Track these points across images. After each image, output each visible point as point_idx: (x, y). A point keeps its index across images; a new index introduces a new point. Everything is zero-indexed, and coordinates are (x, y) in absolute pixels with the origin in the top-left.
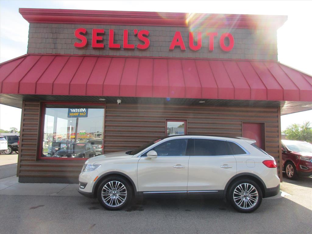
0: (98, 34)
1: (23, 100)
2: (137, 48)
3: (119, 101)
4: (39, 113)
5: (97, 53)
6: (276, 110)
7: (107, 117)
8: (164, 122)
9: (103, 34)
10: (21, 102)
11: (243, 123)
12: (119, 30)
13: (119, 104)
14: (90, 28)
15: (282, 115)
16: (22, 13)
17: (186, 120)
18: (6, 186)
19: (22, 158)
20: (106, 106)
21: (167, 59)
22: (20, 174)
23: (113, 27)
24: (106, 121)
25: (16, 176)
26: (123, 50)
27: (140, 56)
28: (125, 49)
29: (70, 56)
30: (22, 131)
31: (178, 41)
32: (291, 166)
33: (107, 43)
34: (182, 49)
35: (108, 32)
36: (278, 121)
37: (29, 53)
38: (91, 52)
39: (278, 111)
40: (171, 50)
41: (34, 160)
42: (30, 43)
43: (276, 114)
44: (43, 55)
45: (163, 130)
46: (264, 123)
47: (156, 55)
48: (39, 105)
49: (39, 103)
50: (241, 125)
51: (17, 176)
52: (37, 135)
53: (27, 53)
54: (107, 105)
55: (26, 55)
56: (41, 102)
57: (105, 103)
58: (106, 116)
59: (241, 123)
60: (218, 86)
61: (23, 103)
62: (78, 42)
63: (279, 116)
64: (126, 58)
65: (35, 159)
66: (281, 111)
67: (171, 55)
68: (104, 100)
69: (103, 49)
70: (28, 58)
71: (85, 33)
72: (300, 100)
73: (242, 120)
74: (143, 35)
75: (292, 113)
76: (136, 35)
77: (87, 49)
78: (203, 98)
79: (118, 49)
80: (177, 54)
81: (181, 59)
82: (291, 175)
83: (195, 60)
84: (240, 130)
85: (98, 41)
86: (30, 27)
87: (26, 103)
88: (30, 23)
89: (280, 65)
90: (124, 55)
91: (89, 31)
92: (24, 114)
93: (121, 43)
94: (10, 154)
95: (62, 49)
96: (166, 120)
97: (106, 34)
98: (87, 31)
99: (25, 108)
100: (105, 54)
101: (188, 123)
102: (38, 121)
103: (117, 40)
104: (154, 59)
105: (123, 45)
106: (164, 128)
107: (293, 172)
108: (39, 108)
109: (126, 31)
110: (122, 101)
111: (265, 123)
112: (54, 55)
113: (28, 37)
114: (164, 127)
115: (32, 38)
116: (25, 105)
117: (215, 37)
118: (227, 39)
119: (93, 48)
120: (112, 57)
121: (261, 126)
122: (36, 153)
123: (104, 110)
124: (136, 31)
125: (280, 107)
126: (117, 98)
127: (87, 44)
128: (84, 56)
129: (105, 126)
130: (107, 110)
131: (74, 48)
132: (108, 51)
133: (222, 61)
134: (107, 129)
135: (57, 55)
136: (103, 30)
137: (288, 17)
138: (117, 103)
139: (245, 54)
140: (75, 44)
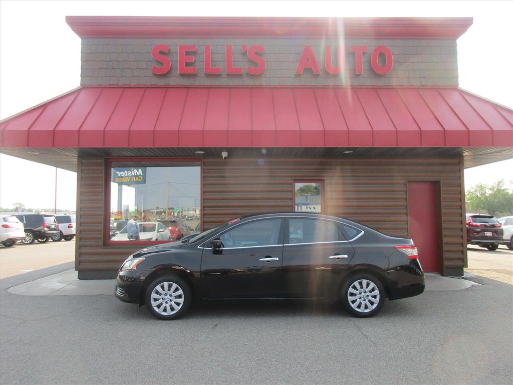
0: (187, 53)
1: (78, 157)
2: (247, 74)
3: (224, 154)
4: (103, 175)
5: (186, 82)
6: (456, 161)
7: (205, 178)
8: (292, 184)
9: (195, 53)
10: (76, 160)
11: (409, 181)
12: (219, 45)
13: (225, 158)
14: (175, 44)
15: (465, 168)
16: (71, 23)
17: (324, 180)
18: (62, 285)
19: (82, 243)
20: (204, 162)
21: (292, 88)
22: (80, 267)
23: (208, 42)
24: (203, 185)
25: (74, 269)
26: (225, 76)
27: (251, 84)
28: (229, 75)
29: (145, 88)
30: (80, 202)
31: (308, 60)
33: (200, 66)
34: (314, 73)
35: (202, 50)
36: (460, 177)
37: (83, 84)
38: (175, 80)
39: (459, 162)
40: (298, 75)
41: (101, 246)
42: (85, 69)
43: (457, 168)
44: (105, 87)
45: (289, 195)
46: (439, 181)
47: (275, 82)
48: (103, 163)
49: (103, 161)
50: (406, 184)
51: (76, 270)
53: (80, 85)
54: (205, 160)
55: (80, 88)
56: (105, 159)
57: (201, 158)
58: (203, 177)
59: (404, 181)
60: (372, 128)
61: (78, 161)
62: (158, 66)
63: (461, 170)
64: (230, 88)
65: (101, 243)
66: (464, 163)
67: (298, 82)
68: (202, 152)
69: (193, 76)
70: (82, 95)
71: (167, 52)
72: (493, 145)
73: (407, 178)
74: (256, 53)
76: (244, 54)
77: (171, 77)
78: (351, 146)
79: (218, 76)
80: (306, 80)
81: (313, 88)
83: (334, 89)
84: (404, 193)
85: (187, 64)
86: (82, 45)
87: (83, 161)
88: (82, 38)
89: (463, 93)
90: (228, 84)
91: (172, 49)
92: (81, 178)
93: (222, 66)
95: (132, 77)
96: (294, 180)
97: (198, 52)
98: (169, 50)
99: (82, 168)
100: (197, 84)
101: (327, 184)
102: (102, 187)
103: (216, 62)
104: (272, 88)
105: (225, 69)
106: (291, 193)
108: (103, 168)
109: (229, 48)
110: (228, 153)
111: (441, 182)
112: (123, 87)
113: (81, 61)
114: (292, 191)
115: (86, 61)
116: (82, 163)
117: (364, 53)
118: (382, 55)
119: (180, 74)
120: (209, 88)
121: (435, 186)
122: (102, 236)
123: (199, 168)
124: (244, 47)
125: (463, 156)
126: (222, 149)
127: (171, 69)
128: (167, 88)
129: (203, 192)
130: (205, 168)
131: (152, 75)
132: (203, 78)
133: (376, 89)
134: (206, 197)
135: (126, 87)
136: (194, 47)
137: (472, 20)
138: (222, 157)
139: (409, 77)
140: (155, 69)
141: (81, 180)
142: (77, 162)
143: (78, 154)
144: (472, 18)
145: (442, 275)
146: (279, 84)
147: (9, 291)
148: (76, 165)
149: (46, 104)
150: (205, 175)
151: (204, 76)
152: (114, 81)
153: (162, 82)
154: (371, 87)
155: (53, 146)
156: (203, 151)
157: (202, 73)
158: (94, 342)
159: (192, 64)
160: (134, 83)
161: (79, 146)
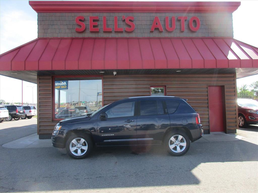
0: (94, 21)
1: (37, 75)
2: (125, 31)
3: (115, 73)
4: (51, 85)
5: (93, 35)
6: (233, 75)
8: (149, 88)
9: (98, 20)
11: (209, 86)
12: (110, 17)
13: (115, 75)
14: (87, 16)
15: (237, 79)
16: (31, 5)
17: (166, 86)
18: (31, 142)
19: (40, 120)
20: (104, 77)
21: (149, 38)
22: (40, 133)
23: (105, 14)
24: (104, 89)
26: (114, 32)
27: (127, 37)
28: (116, 32)
29: (73, 39)
30: (39, 99)
31: (157, 24)
32: (242, 118)
33: (101, 27)
34: (160, 31)
35: (102, 19)
36: (234, 84)
37: (39, 37)
38: (88, 35)
40: (152, 32)
41: (51, 122)
42: (40, 29)
43: (233, 79)
44: (51, 39)
46: (224, 86)
47: (140, 36)
48: (51, 78)
49: (51, 77)
51: (38, 134)
52: (51, 102)
53: (37, 38)
55: (37, 39)
56: (52, 76)
57: (102, 75)
58: (103, 85)
59: (207, 86)
60: (191, 59)
62: (78, 27)
63: (235, 80)
64: (117, 39)
65: (51, 120)
66: (237, 76)
67: (152, 35)
69: (98, 32)
70: (39, 43)
71: (83, 20)
72: (253, 67)
73: (207, 84)
74: (130, 20)
75: (243, 77)
76: (124, 21)
77: (86, 33)
78: (181, 68)
79: (110, 32)
80: (156, 34)
81: (159, 38)
82: (242, 125)
83: (170, 39)
84: (206, 92)
85: (94, 26)
86: (38, 16)
87: (40, 77)
88: (38, 13)
90: (115, 37)
91: (86, 18)
92: (40, 86)
93: (113, 27)
94: (10, 120)
95: (65, 33)
96: (151, 86)
97: (100, 20)
98: (85, 19)
99: (40, 81)
100: (100, 37)
101: (167, 88)
102: (51, 91)
103: (109, 25)
104: (138, 39)
105: (114, 29)
106: (149, 93)
107: (243, 122)
108: (51, 81)
109: (116, 18)
110: (117, 73)
112: (60, 39)
113: (38, 25)
115: (41, 25)
116: (40, 79)
117: (186, 20)
118: (195, 21)
119: (90, 32)
120: (106, 39)
121: (222, 88)
122: (51, 116)
123: (101, 80)
124: (123, 17)
125: (236, 73)
126: (113, 70)
127: (86, 29)
128: (84, 39)
129: (104, 93)
130: (104, 80)
131: (75, 32)
132: (102, 34)
133: (191, 39)
134: (105, 95)
135: (62, 39)
136: (97, 17)
137: (240, 3)
138: (114, 74)
139: (208, 33)
140: (77, 29)
141: (39, 87)
142: (37, 78)
143: (37, 74)
144: (240, 2)
145: (226, 133)
146: (142, 37)
147: (3, 146)
148: (37, 80)
149: (20, 48)
150: (104, 84)
151: (103, 32)
152: (55, 36)
153: (81, 36)
154: (189, 38)
155: (25, 70)
156: (104, 72)
157: (102, 31)
158: (53, 173)
159: (97, 26)
160: (66, 36)
161: (38, 69)
